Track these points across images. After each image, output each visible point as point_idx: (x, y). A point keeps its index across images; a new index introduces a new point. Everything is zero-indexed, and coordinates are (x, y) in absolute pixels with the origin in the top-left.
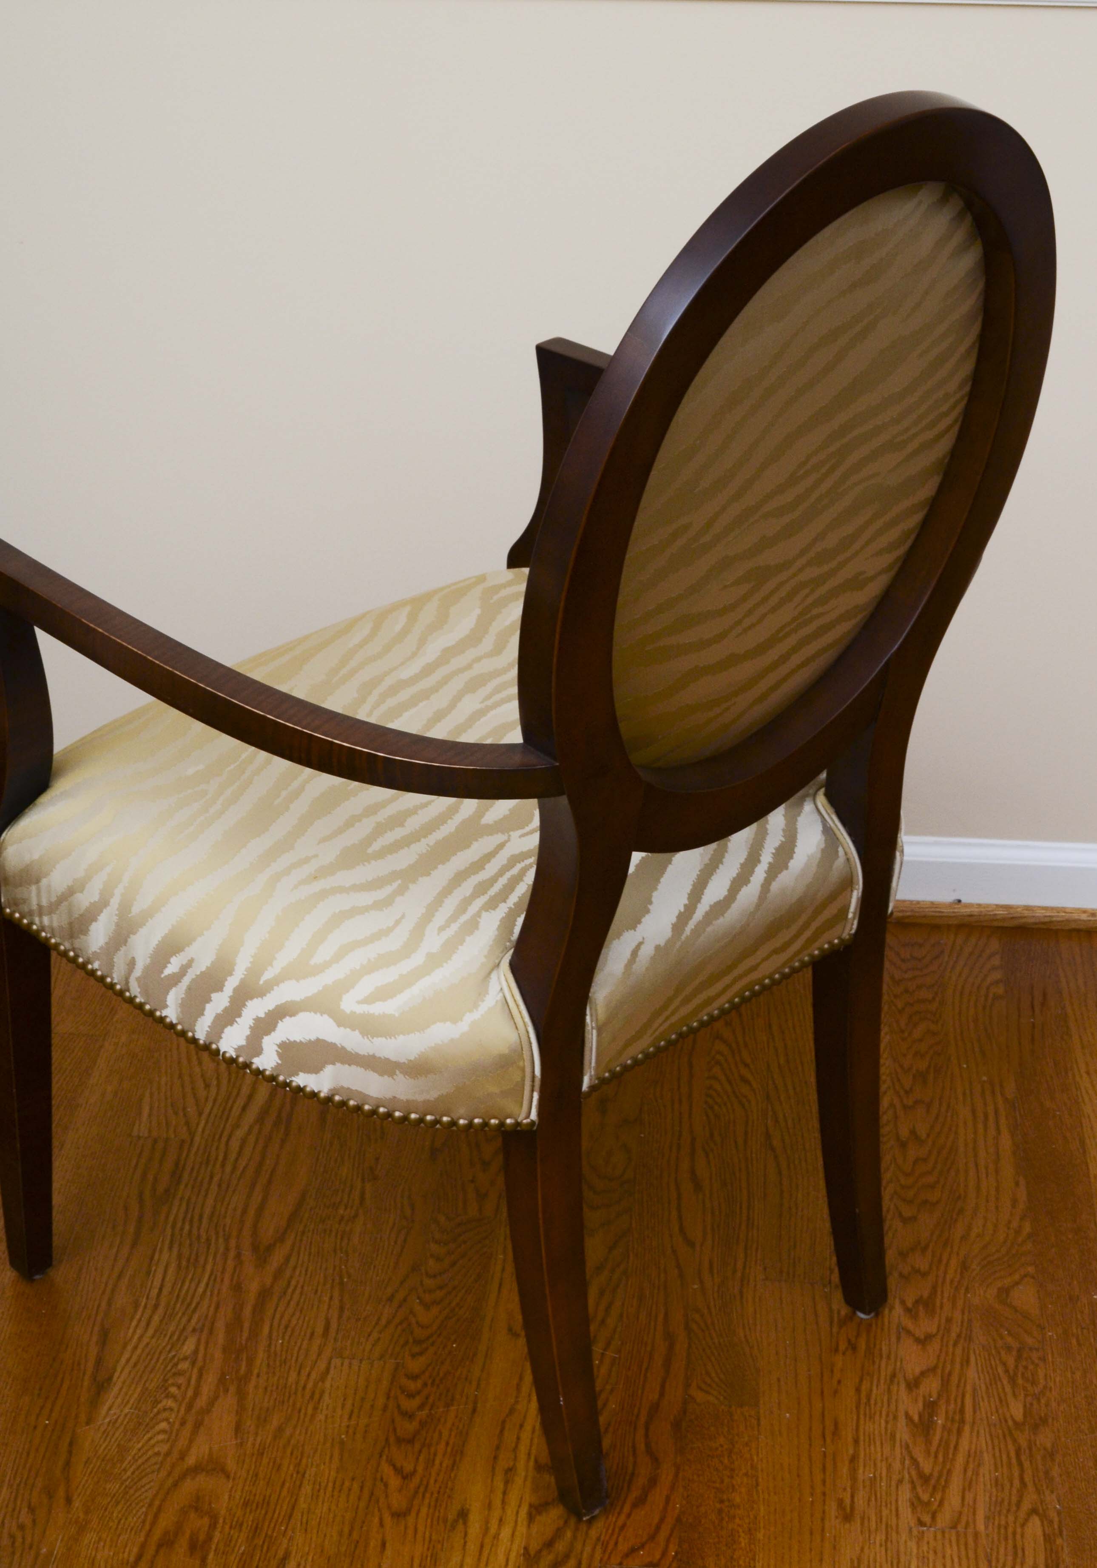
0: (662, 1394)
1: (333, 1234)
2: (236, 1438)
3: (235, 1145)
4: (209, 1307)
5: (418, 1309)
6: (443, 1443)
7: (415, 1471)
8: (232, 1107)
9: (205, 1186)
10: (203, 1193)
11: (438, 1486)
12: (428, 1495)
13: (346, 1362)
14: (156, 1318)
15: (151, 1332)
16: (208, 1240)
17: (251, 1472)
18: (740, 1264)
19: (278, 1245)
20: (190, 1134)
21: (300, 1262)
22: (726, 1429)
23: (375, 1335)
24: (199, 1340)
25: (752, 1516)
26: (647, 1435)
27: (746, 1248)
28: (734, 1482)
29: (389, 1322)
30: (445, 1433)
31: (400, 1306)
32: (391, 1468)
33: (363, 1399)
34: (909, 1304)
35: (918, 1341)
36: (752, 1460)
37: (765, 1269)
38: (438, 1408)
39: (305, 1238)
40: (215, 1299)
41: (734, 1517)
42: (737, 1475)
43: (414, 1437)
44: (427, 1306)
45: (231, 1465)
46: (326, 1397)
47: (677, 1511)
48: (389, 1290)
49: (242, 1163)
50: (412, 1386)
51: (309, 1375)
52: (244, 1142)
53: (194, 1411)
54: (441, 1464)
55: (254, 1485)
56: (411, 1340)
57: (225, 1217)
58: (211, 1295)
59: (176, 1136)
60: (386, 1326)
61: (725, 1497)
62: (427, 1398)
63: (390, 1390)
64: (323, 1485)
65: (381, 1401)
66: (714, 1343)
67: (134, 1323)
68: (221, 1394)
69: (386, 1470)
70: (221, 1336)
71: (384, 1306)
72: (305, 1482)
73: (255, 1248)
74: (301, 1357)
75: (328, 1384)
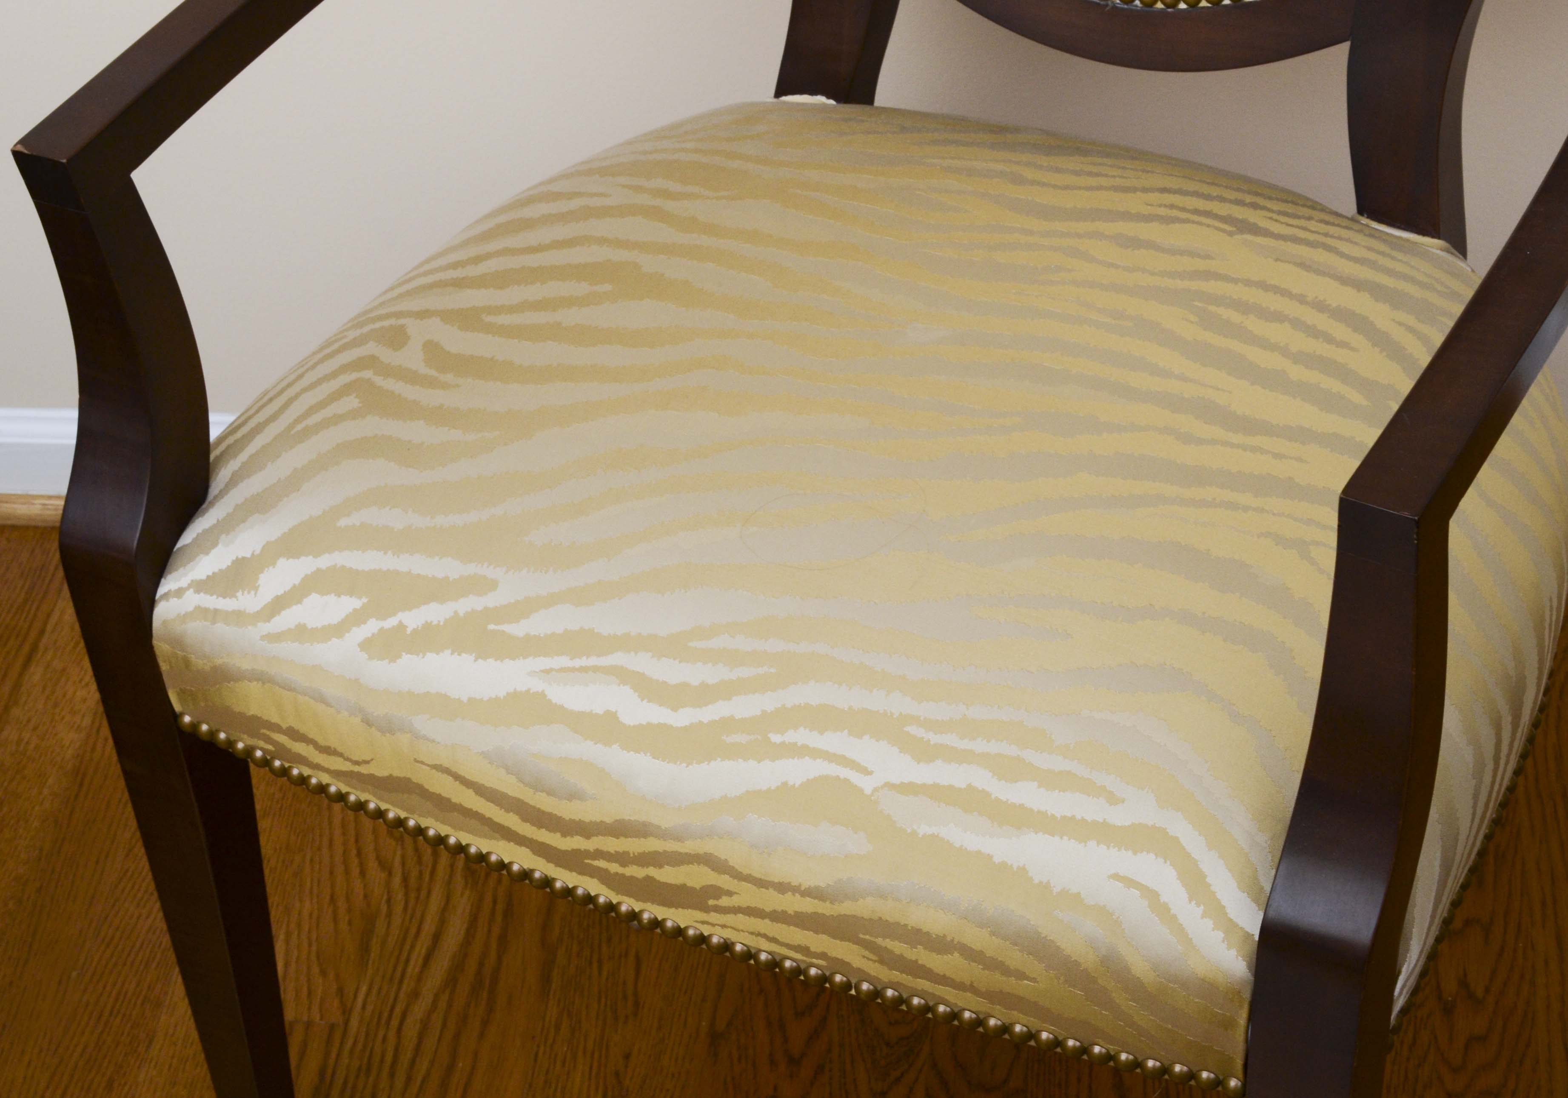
3: (411, 1031)
8: (408, 961)
20: (344, 1012)
52: (425, 1025)
59: (321, 1019)
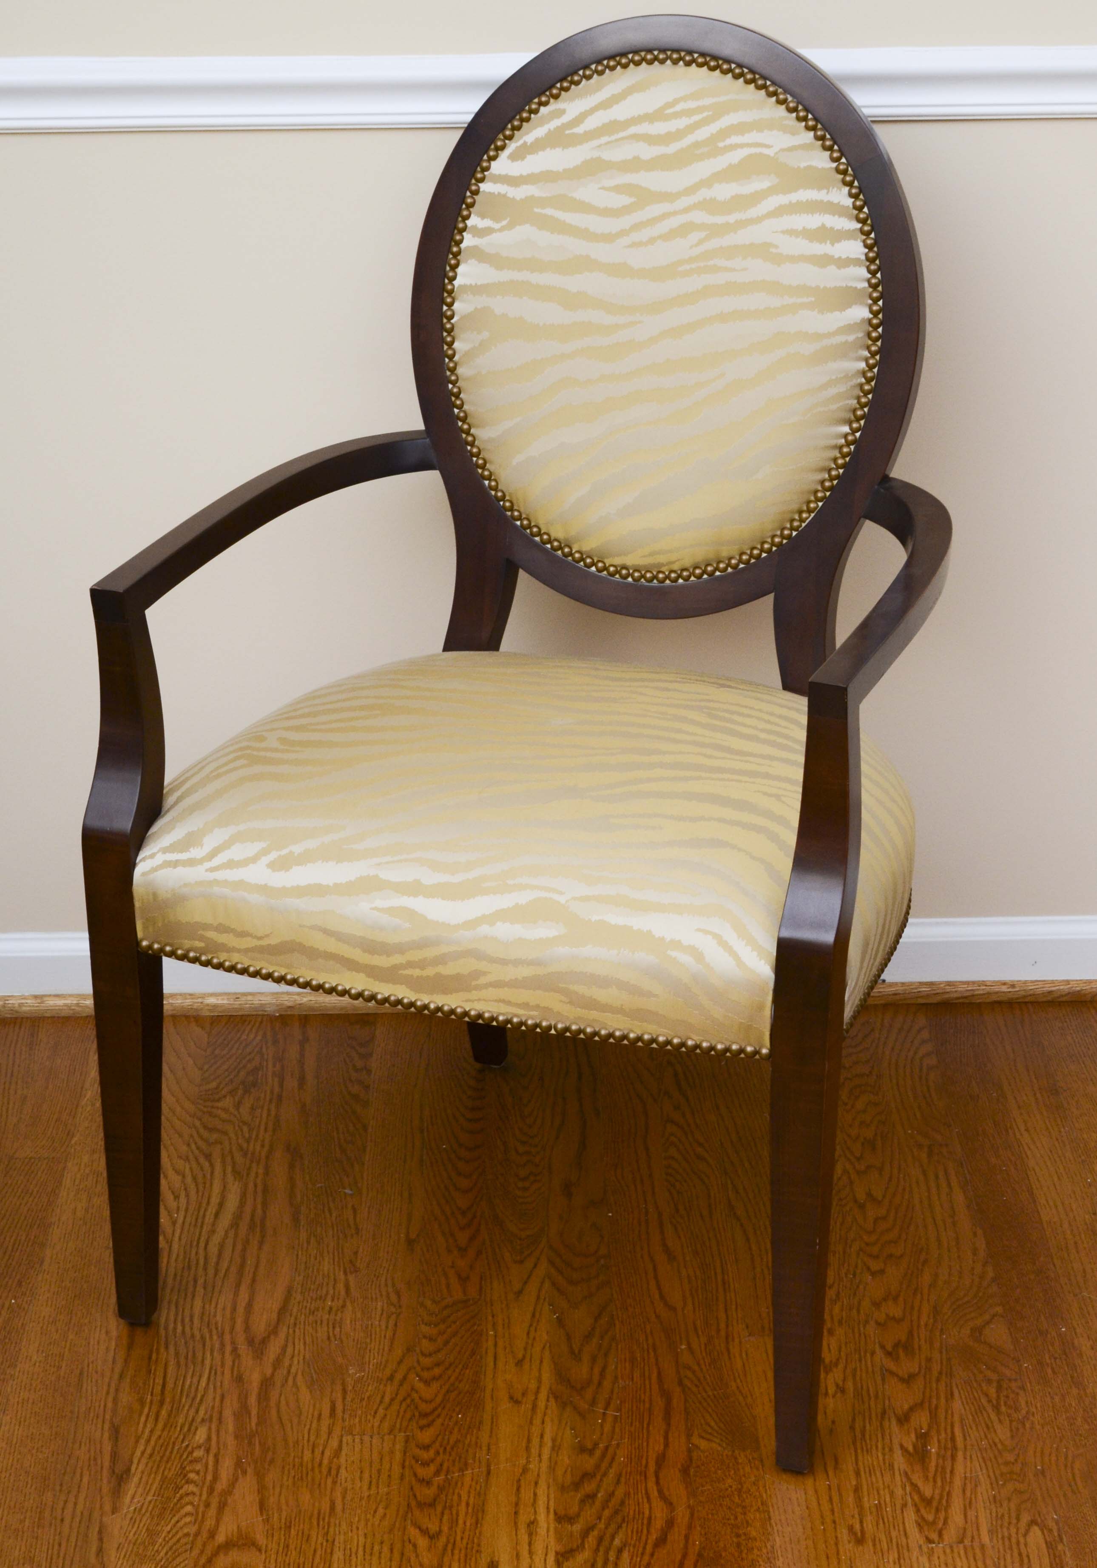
0: (666, 1445)
1: (325, 1323)
2: (262, 1514)
3: (213, 1249)
4: (214, 1398)
5: (420, 1386)
6: (463, 1505)
7: (440, 1531)
8: (204, 1216)
9: (191, 1289)
10: (189, 1295)
11: (465, 1541)
12: (456, 1552)
13: (357, 1439)
14: (164, 1413)
15: (160, 1425)
16: (203, 1338)
17: (282, 1545)
18: (723, 1325)
19: (272, 1337)
20: (167, 1242)
21: (296, 1352)
22: (733, 1472)
23: (381, 1411)
24: (210, 1429)
25: (769, 1547)
26: (657, 1483)
27: (726, 1311)
28: (748, 1518)
29: (392, 1400)
30: (464, 1498)
31: (401, 1385)
32: (417, 1531)
33: (379, 1471)
34: (890, 1349)
35: (902, 1380)
36: (761, 1496)
37: (747, 1327)
38: (454, 1473)
39: (297, 1330)
40: (219, 1391)
41: (753, 1548)
42: (749, 1511)
43: (435, 1500)
44: (427, 1383)
45: (261, 1540)
46: (343, 1471)
47: (697, 1548)
48: (388, 1372)
49: (224, 1265)
50: (425, 1455)
51: (323, 1453)
52: (222, 1246)
53: (216, 1493)
54: (465, 1523)
55: (286, 1555)
56: (417, 1414)
57: (215, 1316)
58: (215, 1388)
60: (390, 1404)
61: (741, 1532)
62: (441, 1465)
63: (404, 1461)
64: (354, 1550)
65: (397, 1470)
66: (709, 1396)
67: (143, 1419)
68: (240, 1476)
69: (413, 1532)
70: (230, 1425)
71: (385, 1385)
72: (336, 1549)
73: (251, 1342)
74: (312, 1438)
75: (342, 1460)
